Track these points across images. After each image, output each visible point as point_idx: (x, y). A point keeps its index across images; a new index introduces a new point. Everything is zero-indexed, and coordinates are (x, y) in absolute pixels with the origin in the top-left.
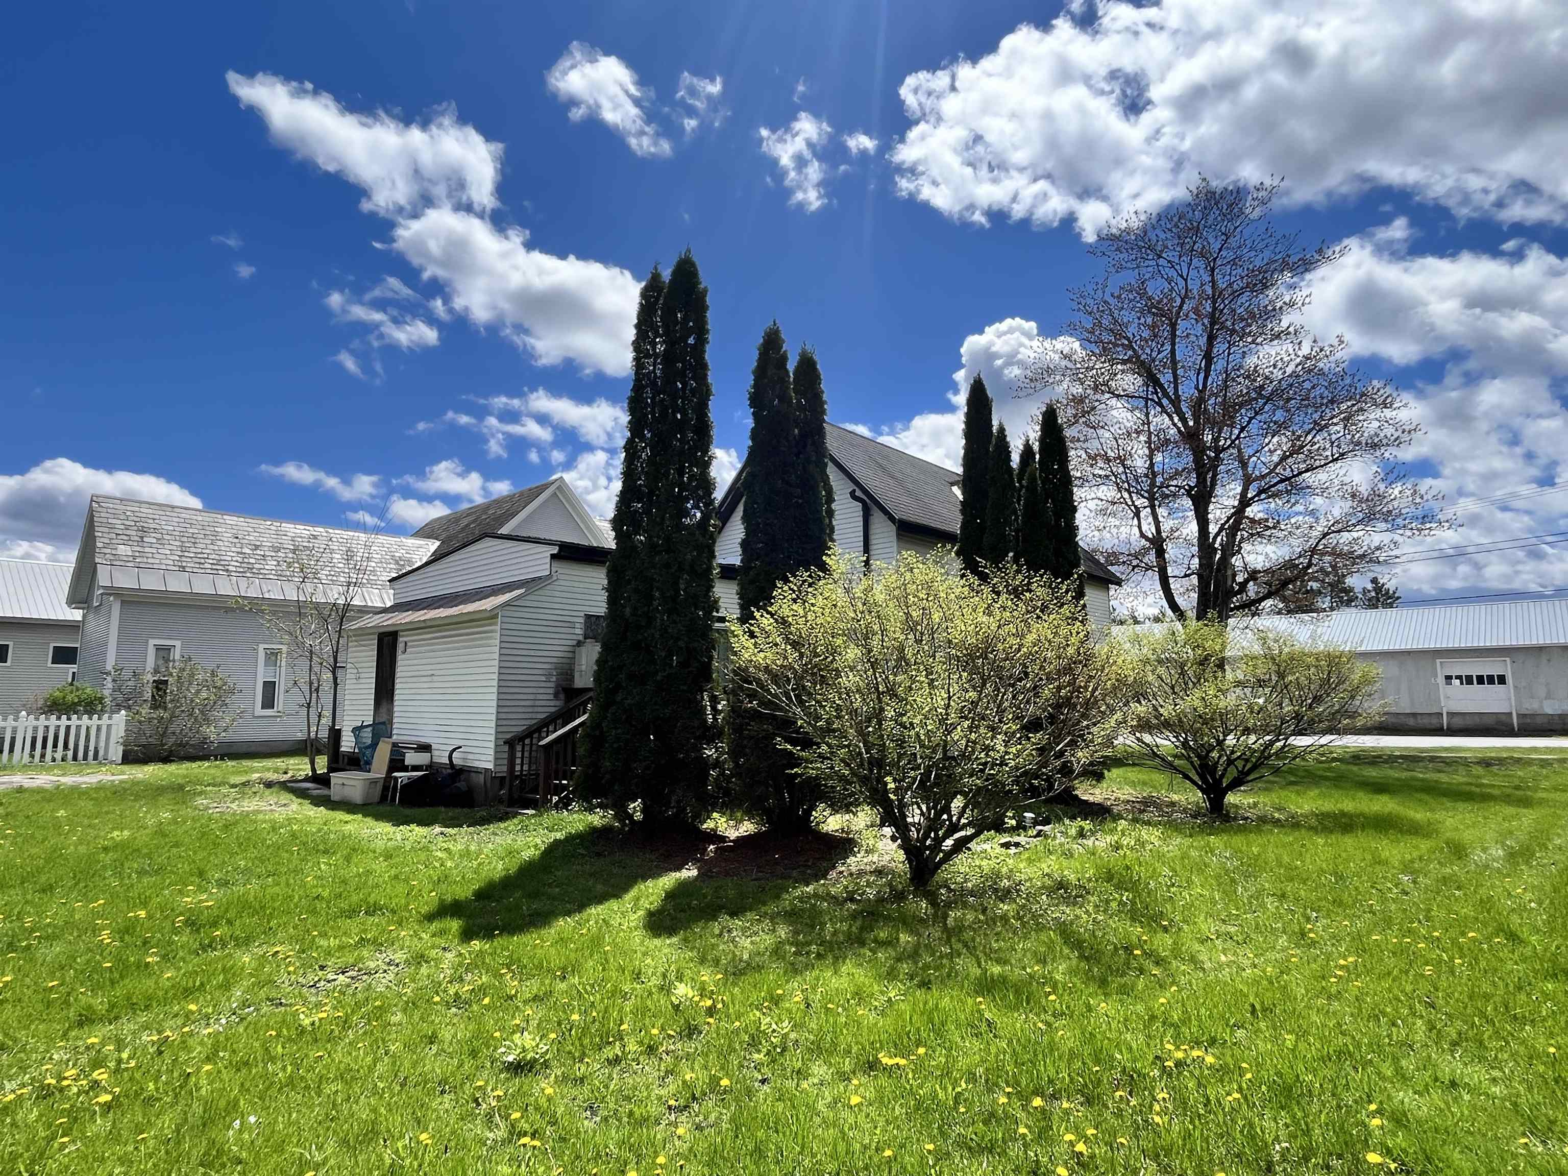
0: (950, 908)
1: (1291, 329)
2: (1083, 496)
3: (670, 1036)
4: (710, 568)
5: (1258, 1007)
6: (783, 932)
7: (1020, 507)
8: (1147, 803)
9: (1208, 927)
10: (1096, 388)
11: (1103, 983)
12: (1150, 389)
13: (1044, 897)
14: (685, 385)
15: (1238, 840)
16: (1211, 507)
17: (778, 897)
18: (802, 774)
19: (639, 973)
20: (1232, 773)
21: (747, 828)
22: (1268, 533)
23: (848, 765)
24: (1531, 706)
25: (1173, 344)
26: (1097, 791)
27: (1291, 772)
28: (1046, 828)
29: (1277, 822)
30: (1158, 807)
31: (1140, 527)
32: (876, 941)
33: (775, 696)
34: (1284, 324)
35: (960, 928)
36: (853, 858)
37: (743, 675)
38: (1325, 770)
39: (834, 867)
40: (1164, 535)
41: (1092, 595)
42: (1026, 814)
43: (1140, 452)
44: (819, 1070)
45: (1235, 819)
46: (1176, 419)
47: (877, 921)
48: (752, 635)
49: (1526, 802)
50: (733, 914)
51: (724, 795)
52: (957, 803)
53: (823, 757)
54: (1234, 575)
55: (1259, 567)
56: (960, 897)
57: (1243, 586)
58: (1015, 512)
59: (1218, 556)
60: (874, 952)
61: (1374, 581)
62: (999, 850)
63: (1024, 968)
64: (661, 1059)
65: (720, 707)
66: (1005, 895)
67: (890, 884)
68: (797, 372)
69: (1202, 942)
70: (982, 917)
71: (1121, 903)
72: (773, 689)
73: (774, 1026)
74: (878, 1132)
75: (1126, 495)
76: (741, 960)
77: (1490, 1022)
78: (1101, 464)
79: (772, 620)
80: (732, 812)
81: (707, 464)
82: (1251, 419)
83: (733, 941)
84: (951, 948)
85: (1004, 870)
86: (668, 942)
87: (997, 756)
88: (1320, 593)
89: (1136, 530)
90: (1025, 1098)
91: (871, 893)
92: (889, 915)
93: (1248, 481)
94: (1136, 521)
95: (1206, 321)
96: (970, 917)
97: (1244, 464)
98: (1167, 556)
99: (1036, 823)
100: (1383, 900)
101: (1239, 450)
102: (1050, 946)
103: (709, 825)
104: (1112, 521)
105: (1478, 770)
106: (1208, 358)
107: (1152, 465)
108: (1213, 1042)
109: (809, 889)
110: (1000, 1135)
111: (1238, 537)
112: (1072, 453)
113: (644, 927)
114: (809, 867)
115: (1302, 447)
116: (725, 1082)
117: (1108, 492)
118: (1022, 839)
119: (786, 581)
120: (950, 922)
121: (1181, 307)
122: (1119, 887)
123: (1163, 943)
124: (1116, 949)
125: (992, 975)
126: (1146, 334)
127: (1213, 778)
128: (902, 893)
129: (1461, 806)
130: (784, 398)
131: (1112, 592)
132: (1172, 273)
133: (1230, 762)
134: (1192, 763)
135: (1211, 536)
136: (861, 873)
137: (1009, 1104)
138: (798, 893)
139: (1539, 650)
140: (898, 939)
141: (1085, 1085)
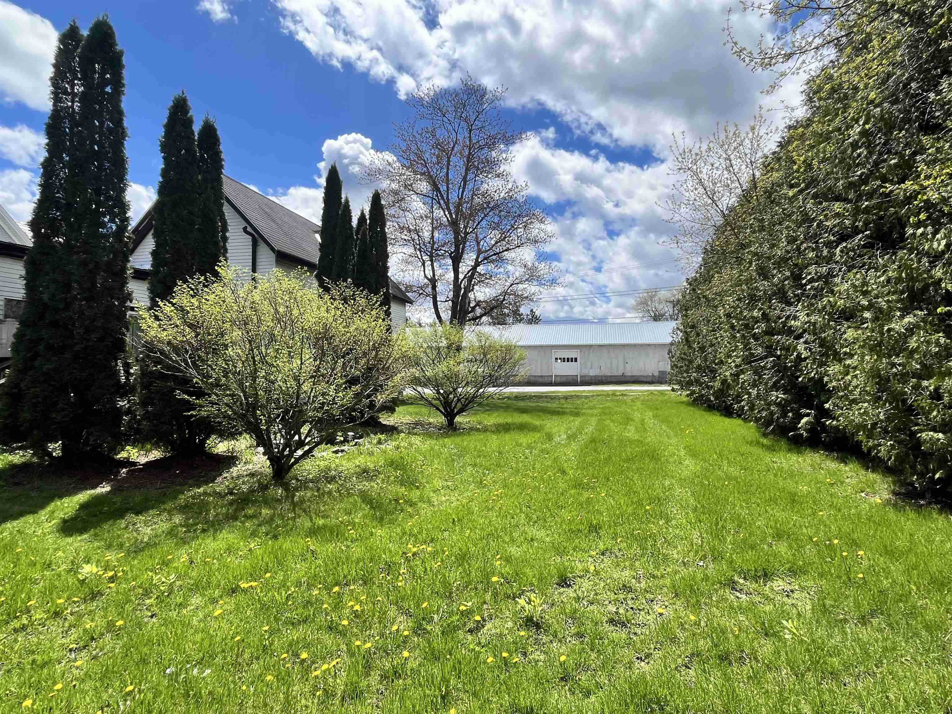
0: (297, 491)
1: (505, 173)
2: (395, 250)
3: (75, 602)
4: (124, 269)
5: (456, 519)
6: (177, 519)
7: (356, 251)
8: (417, 424)
9: (438, 483)
10: (406, 186)
11: (381, 520)
12: (435, 193)
13: (354, 478)
14: (102, 123)
15: (458, 440)
16: (461, 264)
17: (175, 498)
18: (197, 415)
19: (51, 564)
20: (459, 405)
21: (155, 455)
22: (487, 281)
23: (231, 407)
24: (585, 372)
25: (448, 169)
26: (391, 419)
27: (487, 405)
28: (360, 441)
29: (478, 430)
30: (422, 425)
31: (424, 271)
32: (245, 516)
33: (176, 362)
34: (502, 169)
35: (302, 501)
36: (235, 468)
37: (150, 347)
38: (502, 403)
39: (221, 475)
40: (437, 278)
41: (395, 308)
42: (349, 433)
43: (427, 228)
44: (196, 600)
45: (459, 429)
46: (447, 213)
47: (247, 504)
48: (157, 318)
49: (577, 414)
50: (137, 513)
51: (135, 434)
52: (305, 429)
53: (213, 403)
54: (469, 303)
55: (482, 299)
56: (304, 484)
57: (473, 308)
58: (353, 254)
59: (462, 292)
60: (243, 523)
61: (532, 311)
62: (331, 454)
63: (338, 519)
64: (66, 619)
65: (132, 371)
66: (331, 480)
67: (259, 481)
68: (201, 134)
69: (434, 492)
70: (316, 494)
71: (397, 477)
72: (174, 357)
73: (164, 579)
74: (233, 628)
75: (418, 253)
76: (142, 542)
77: (550, 510)
78: (405, 232)
79: (173, 308)
80: (143, 444)
81: (123, 190)
82: (483, 218)
83: (137, 530)
84: (295, 514)
85: (333, 466)
86: (79, 538)
87: (331, 398)
88: (508, 315)
89: (422, 273)
90: (328, 589)
91: (245, 488)
92: (256, 500)
93: (479, 252)
94: (422, 269)
95: (465, 159)
96: (309, 494)
97: (478, 243)
98: (437, 289)
99: (354, 438)
100: (517, 463)
101: (477, 235)
102: (355, 505)
103: (123, 455)
104: (410, 267)
105: (563, 401)
106: (465, 180)
107: (433, 237)
108: (432, 540)
109: (201, 490)
110: (312, 613)
111: (473, 283)
112: (388, 223)
113: (58, 531)
114: (202, 477)
115: (505, 238)
116: (120, 623)
117: (410, 250)
118: (345, 448)
119: (185, 281)
120: (296, 499)
121: (453, 148)
122: (395, 469)
123: (415, 495)
124: (390, 501)
125: (319, 524)
126: (434, 160)
127: (450, 408)
128: (266, 485)
129: (554, 417)
130: (190, 151)
131: (407, 308)
132: (450, 128)
133: (459, 400)
134: (441, 401)
135: (460, 280)
136: (238, 477)
137: (319, 594)
138: (191, 494)
139: (590, 346)
140: (260, 513)
141: (364, 575)
